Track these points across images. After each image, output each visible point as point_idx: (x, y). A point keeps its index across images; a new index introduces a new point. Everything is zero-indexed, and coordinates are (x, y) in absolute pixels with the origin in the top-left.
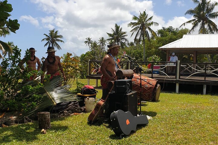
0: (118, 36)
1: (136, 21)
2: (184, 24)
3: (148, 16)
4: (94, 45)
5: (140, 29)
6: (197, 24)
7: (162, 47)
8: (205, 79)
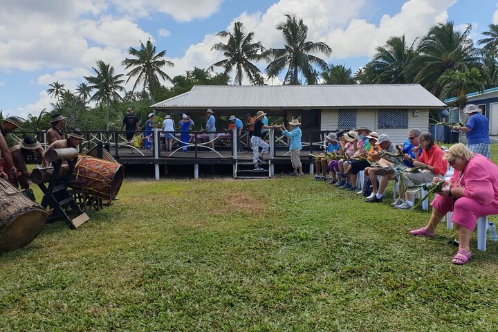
0: (107, 81)
1: (136, 58)
2: (212, 67)
3: (156, 49)
4: (68, 96)
5: (144, 71)
6: (230, 67)
7: (154, 105)
8: (196, 156)
